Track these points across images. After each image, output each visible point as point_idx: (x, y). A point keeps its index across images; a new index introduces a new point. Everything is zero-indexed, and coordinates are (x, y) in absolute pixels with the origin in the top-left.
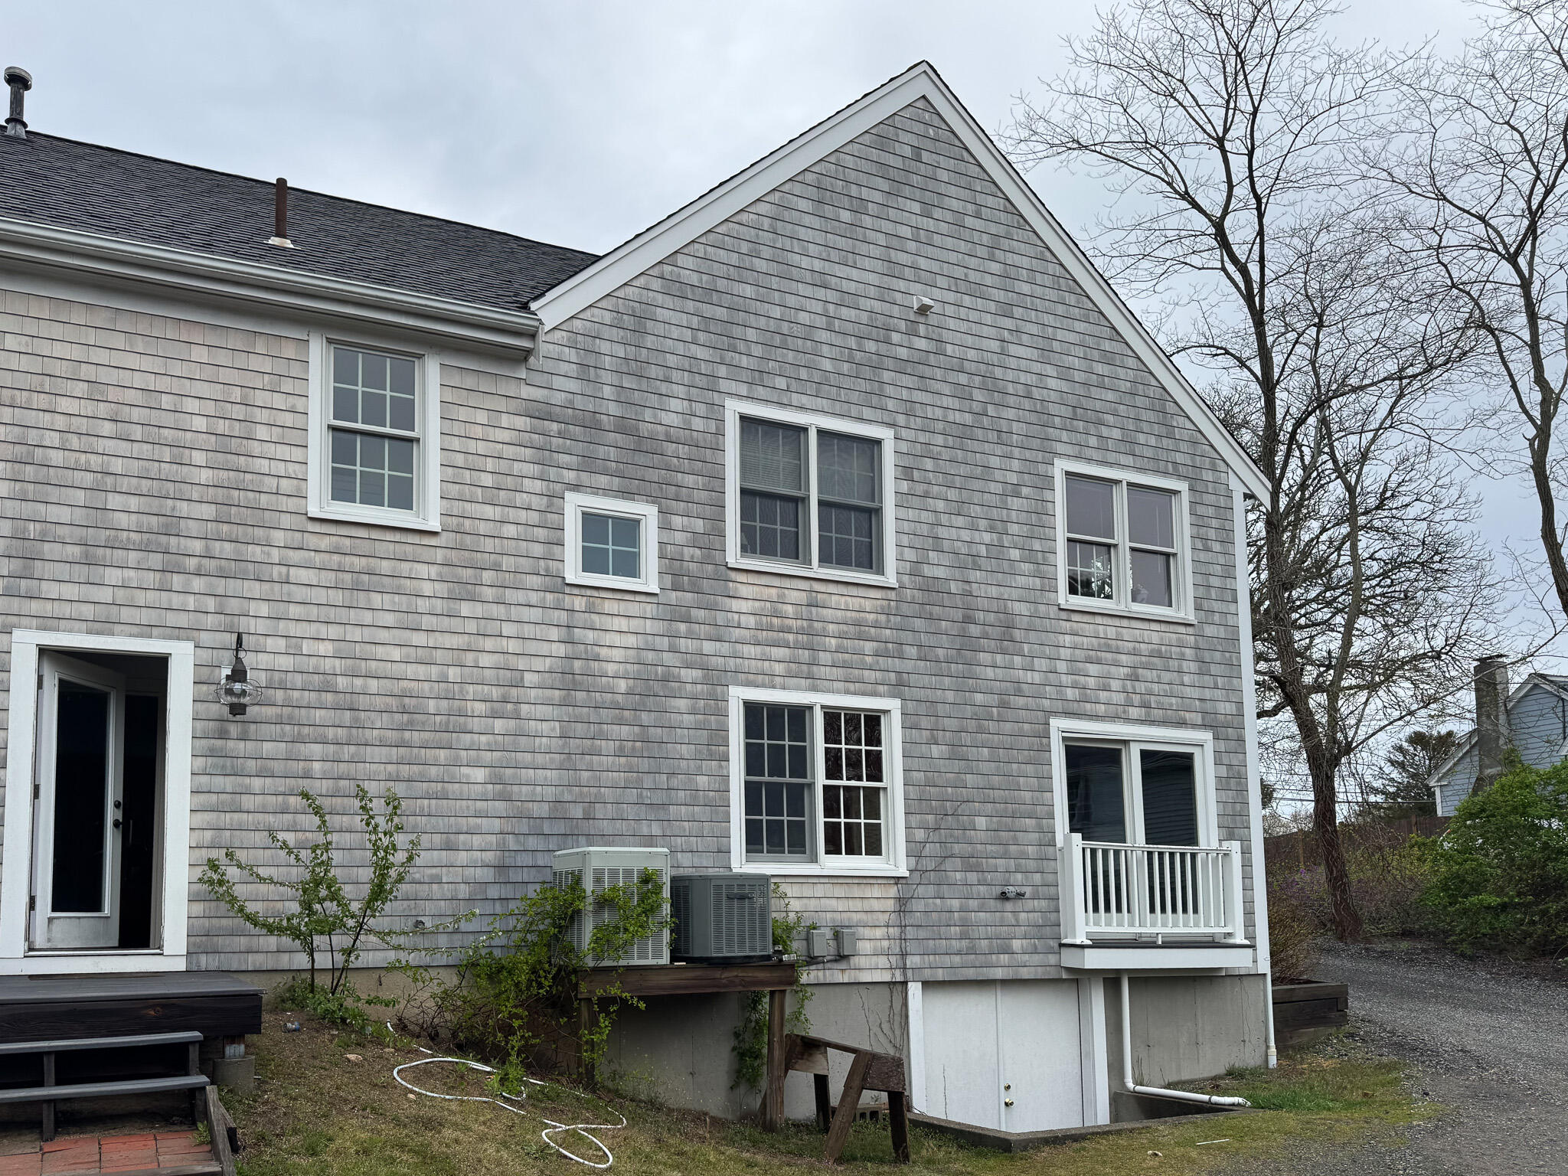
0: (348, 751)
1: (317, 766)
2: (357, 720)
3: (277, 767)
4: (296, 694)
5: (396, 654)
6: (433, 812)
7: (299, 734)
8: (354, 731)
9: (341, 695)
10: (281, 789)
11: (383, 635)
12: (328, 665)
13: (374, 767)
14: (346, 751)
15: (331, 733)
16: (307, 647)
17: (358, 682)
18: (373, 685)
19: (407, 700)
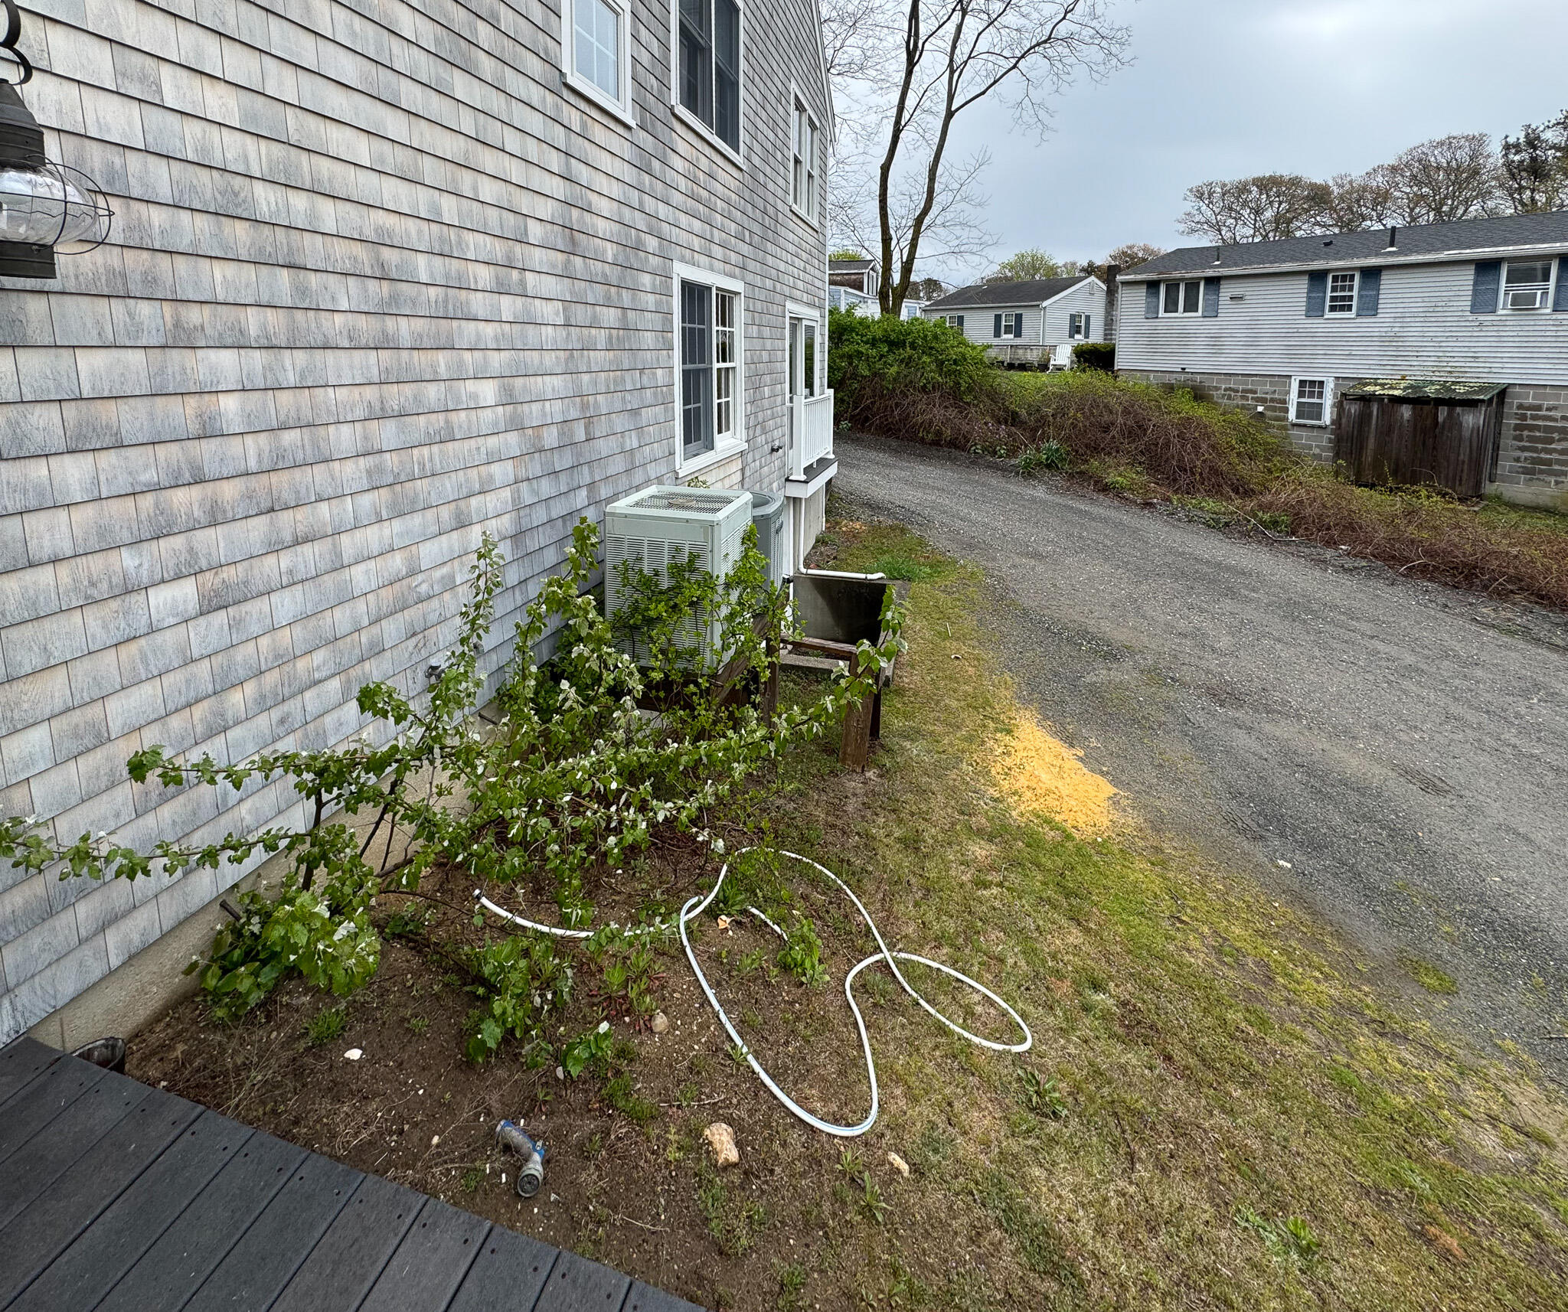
0: (292, 364)
1: (230, 405)
2: (302, 291)
3: (130, 418)
4: (157, 217)
5: (362, 149)
6: (438, 469)
7: (177, 325)
8: (299, 315)
9: (266, 230)
10: (149, 476)
11: (336, 102)
12: (231, 148)
13: (342, 393)
14: (288, 363)
15: (253, 321)
16: (174, 88)
17: (299, 202)
18: (329, 214)
19: (387, 254)
